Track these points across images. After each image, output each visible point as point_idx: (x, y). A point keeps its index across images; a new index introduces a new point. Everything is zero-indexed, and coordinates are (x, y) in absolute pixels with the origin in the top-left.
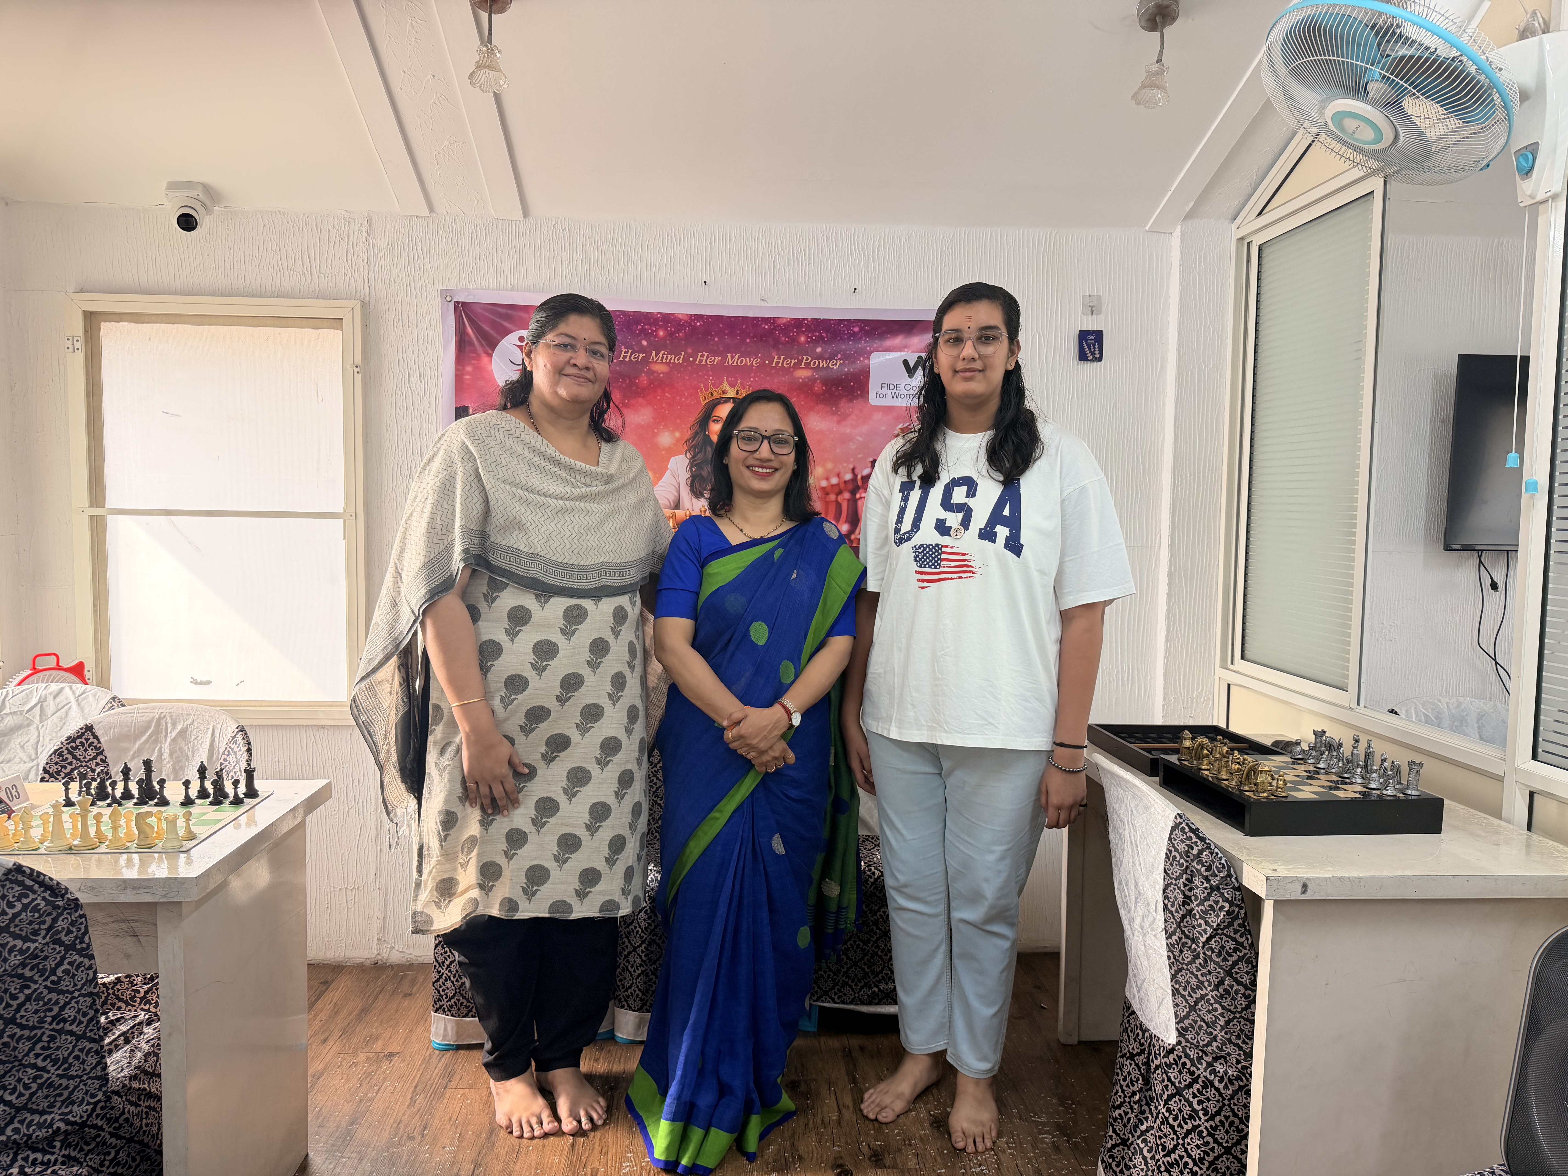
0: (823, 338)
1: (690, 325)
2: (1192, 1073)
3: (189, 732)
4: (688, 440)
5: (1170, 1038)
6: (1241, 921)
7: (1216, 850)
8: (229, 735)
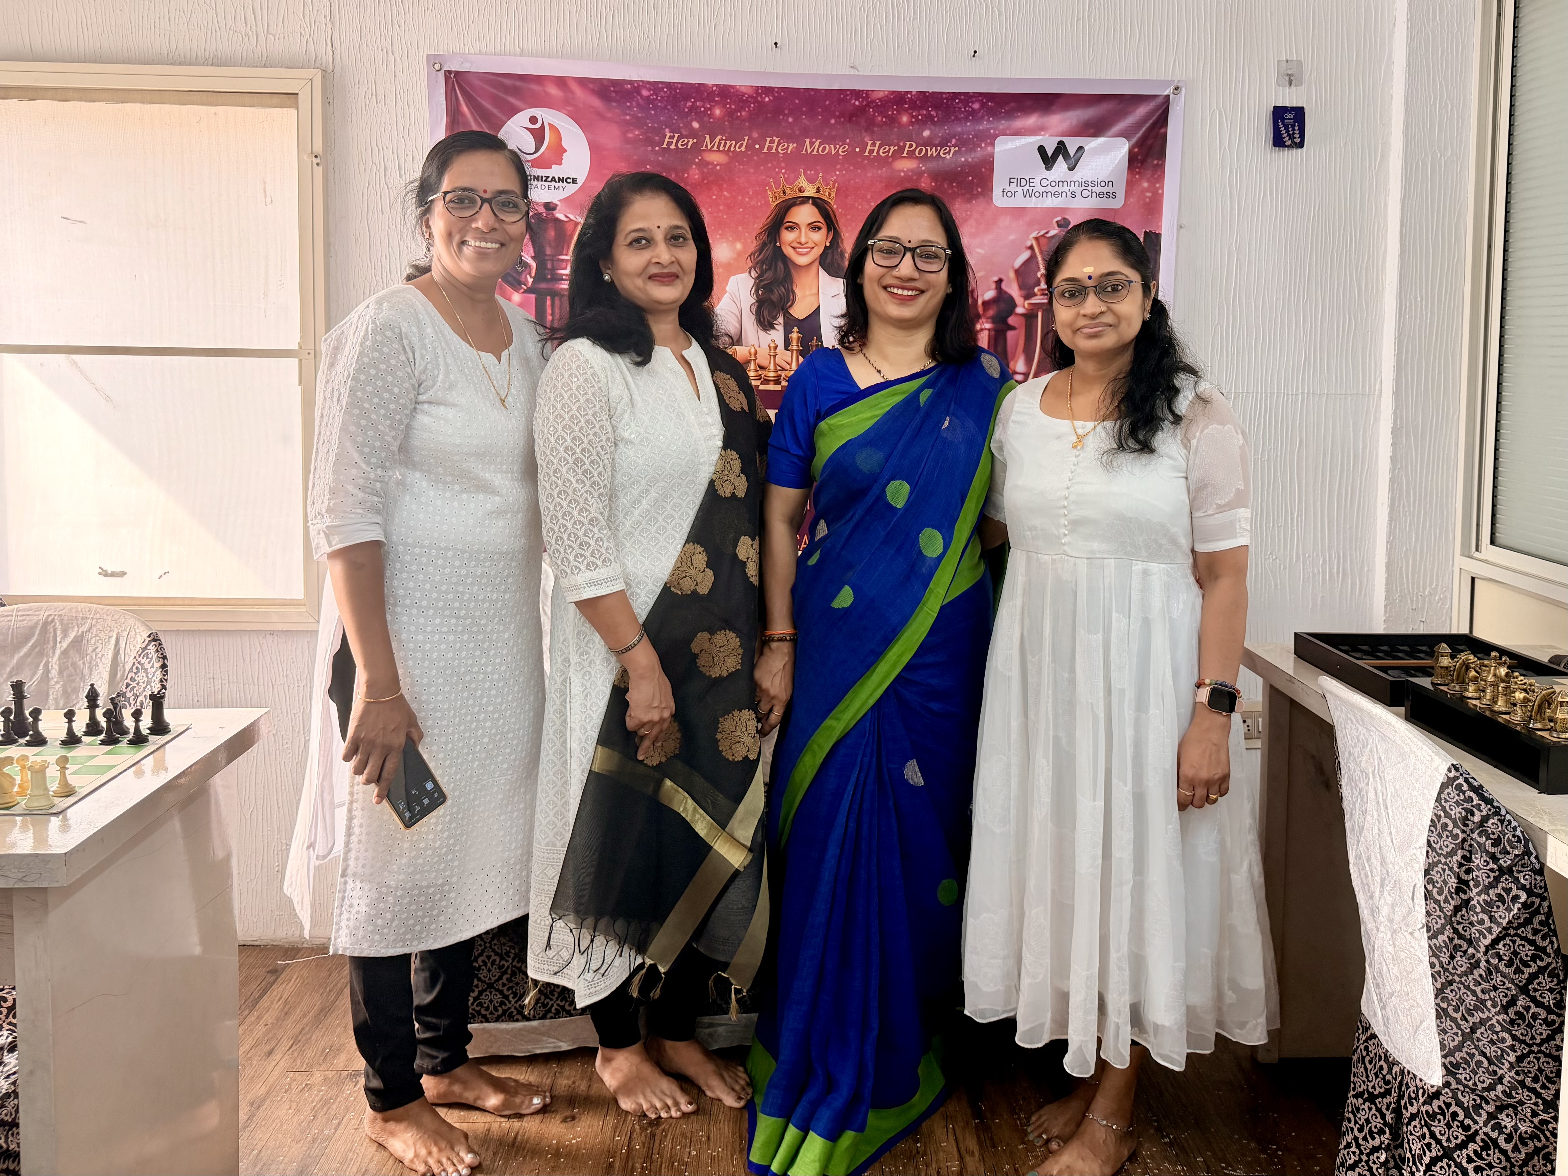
0: (932, 117)
1: (756, 101)
2: (1467, 1128)
3: (85, 642)
4: (753, 254)
5: (1434, 1077)
6: (1543, 918)
7: (1508, 817)
8: (139, 646)
